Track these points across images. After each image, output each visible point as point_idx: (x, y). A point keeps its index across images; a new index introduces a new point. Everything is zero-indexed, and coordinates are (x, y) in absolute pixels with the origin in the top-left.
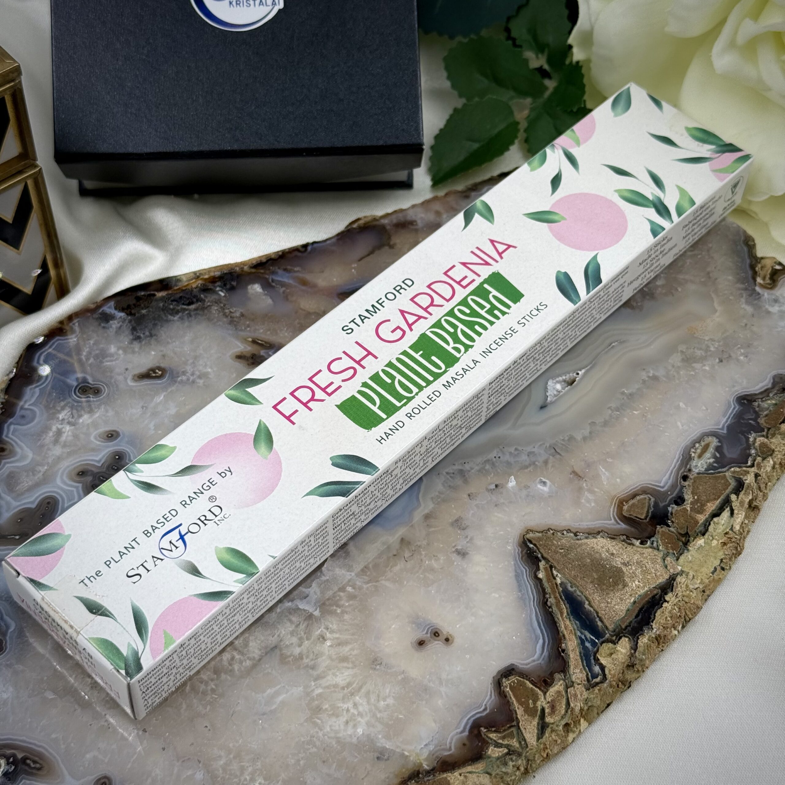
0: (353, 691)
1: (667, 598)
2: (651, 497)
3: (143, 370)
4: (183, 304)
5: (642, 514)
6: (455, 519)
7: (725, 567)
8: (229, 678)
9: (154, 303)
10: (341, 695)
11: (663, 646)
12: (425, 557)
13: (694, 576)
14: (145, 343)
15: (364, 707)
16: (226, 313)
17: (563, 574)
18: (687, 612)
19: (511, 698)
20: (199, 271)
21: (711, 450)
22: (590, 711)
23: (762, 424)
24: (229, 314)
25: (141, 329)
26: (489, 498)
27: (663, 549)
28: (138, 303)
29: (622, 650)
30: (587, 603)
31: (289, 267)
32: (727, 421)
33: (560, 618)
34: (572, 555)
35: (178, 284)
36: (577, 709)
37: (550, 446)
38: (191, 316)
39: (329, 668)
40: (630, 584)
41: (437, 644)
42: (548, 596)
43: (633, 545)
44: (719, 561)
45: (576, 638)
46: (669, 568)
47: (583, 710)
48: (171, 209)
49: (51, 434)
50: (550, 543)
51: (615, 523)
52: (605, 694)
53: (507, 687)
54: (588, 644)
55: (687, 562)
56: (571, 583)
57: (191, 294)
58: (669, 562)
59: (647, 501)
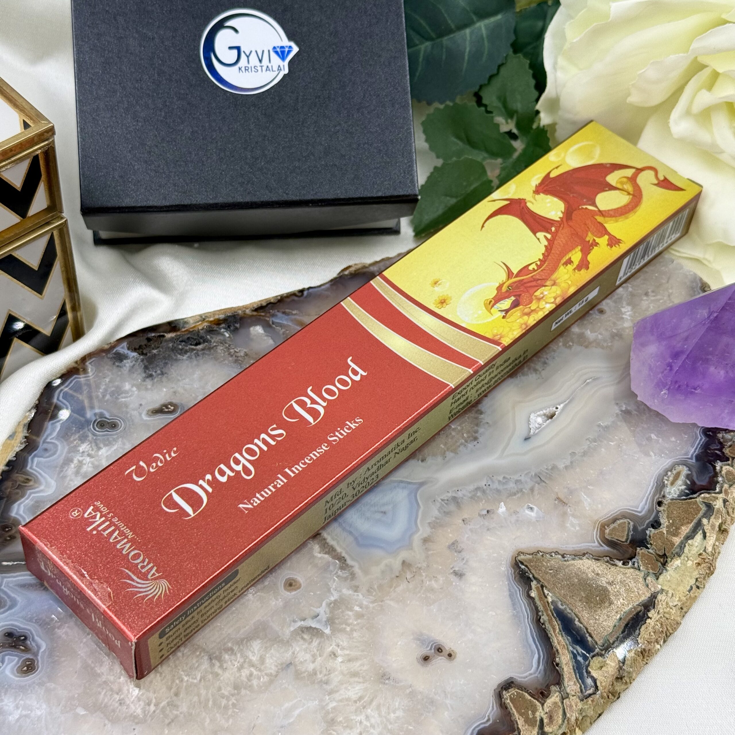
0: (365, 704)
1: (650, 615)
2: (630, 521)
3: (157, 405)
4: (191, 345)
5: (623, 537)
6: (451, 543)
7: (700, 586)
8: (248, 692)
9: (164, 344)
10: (353, 708)
11: (647, 660)
12: (426, 578)
13: (672, 594)
14: (157, 381)
15: (375, 719)
16: (231, 352)
17: (554, 593)
18: (668, 627)
19: (511, 709)
20: (204, 314)
21: (682, 477)
22: (584, 720)
23: (727, 453)
24: (234, 354)
25: (152, 368)
26: (482, 523)
27: (644, 569)
28: (149, 344)
29: (611, 663)
30: (577, 619)
31: (287, 310)
32: (695, 452)
33: (553, 634)
34: (560, 576)
35: (185, 326)
36: (573, 719)
37: (536, 475)
38: (198, 355)
39: (341, 683)
40: (615, 602)
41: (441, 659)
42: (540, 613)
43: (616, 566)
44: (695, 580)
45: (569, 652)
46: (650, 586)
47: (578, 720)
48: (176, 257)
49: (72, 466)
50: (540, 565)
51: (599, 545)
52: (597, 704)
53: (507, 699)
54: (580, 658)
55: (666, 581)
56: (561, 601)
57: (198, 335)
58: (650, 581)
59: (627, 525)
